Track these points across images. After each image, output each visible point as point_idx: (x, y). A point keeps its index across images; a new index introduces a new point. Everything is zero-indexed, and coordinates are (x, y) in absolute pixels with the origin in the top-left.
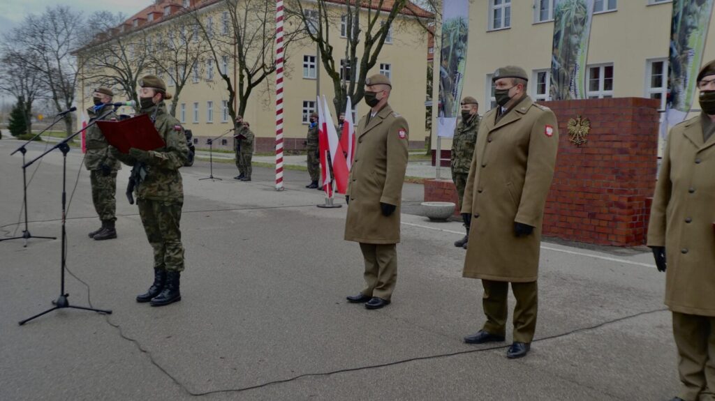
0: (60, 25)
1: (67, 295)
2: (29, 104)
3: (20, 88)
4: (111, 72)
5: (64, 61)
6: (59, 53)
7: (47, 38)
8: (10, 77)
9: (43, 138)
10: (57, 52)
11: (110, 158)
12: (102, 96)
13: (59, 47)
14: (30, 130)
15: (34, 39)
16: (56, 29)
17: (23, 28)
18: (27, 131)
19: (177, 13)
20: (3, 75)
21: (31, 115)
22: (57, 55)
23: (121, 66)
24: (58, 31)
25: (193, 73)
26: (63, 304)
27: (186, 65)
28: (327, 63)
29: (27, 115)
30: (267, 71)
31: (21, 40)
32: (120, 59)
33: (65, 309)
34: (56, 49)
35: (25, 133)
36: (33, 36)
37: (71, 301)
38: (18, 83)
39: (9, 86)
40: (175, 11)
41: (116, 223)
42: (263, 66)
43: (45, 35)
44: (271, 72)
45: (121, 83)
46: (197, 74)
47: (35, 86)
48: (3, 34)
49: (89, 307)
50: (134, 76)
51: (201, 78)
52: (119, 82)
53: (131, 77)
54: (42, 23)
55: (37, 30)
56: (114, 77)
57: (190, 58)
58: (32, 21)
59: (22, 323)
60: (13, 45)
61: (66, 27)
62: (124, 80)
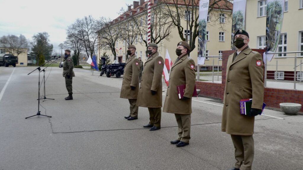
0: (89, 22)
1: (40, 112)
2: (79, 53)
3: (75, 47)
4: (105, 40)
5: (90, 36)
6: (88, 33)
7: (84, 27)
8: (71, 43)
9: (83, 67)
10: (88, 32)
11: (69, 73)
12: (67, 52)
13: (88, 31)
14: (78, 64)
15: (79, 28)
16: (87, 23)
17: (75, 24)
18: (77, 64)
19: (122, 20)
20: (69, 42)
21: (79, 58)
22: (88, 34)
23: (109, 38)
24: (88, 24)
25: (135, 40)
26: (39, 114)
27: (132, 36)
28: (181, 35)
29: (77, 58)
30: (162, 38)
31: (74, 29)
32: (108, 35)
33: (39, 115)
34: (87, 31)
35: (77, 65)
36: (79, 27)
37: (41, 113)
38: (74, 45)
39: (71, 47)
40: (122, 19)
41: (73, 94)
42: (159, 36)
43: (83, 26)
44: (163, 39)
45: (109, 44)
46: (137, 40)
47: (81, 46)
48: (68, 27)
49: (45, 115)
50: (114, 41)
51: (138, 41)
52: (108, 44)
53: (113, 42)
54: (82, 21)
55: (80, 24)
56: (106, 42)
57: (134, 34)
58: (78, 21)
59: (26, 118)
60: (71, 30)
61: (91, 23)
62: (110, 43)
